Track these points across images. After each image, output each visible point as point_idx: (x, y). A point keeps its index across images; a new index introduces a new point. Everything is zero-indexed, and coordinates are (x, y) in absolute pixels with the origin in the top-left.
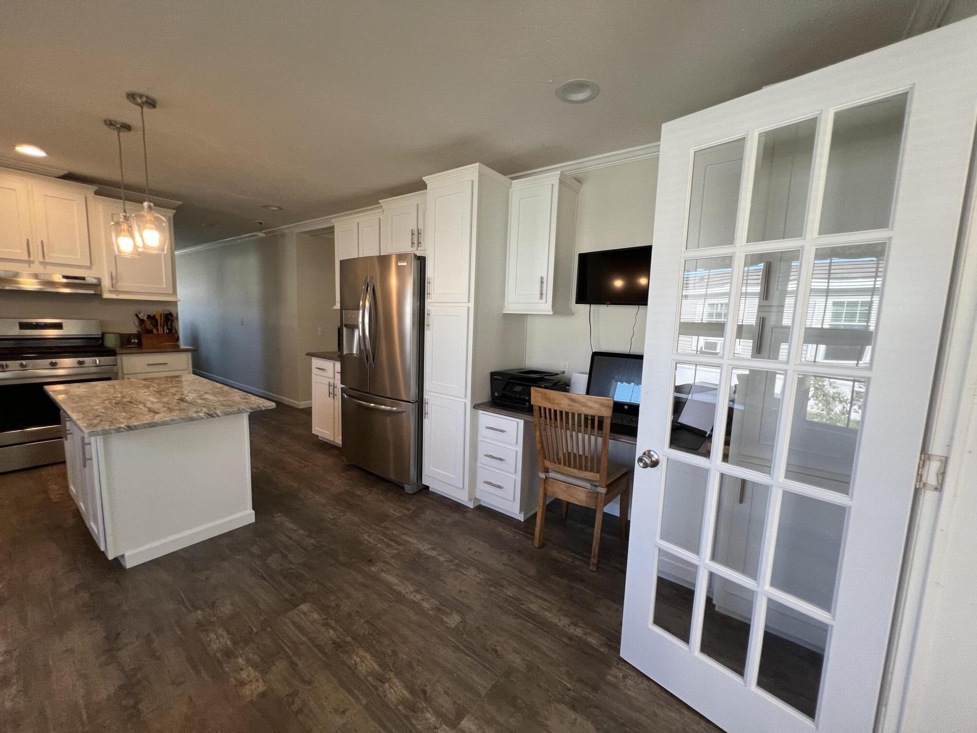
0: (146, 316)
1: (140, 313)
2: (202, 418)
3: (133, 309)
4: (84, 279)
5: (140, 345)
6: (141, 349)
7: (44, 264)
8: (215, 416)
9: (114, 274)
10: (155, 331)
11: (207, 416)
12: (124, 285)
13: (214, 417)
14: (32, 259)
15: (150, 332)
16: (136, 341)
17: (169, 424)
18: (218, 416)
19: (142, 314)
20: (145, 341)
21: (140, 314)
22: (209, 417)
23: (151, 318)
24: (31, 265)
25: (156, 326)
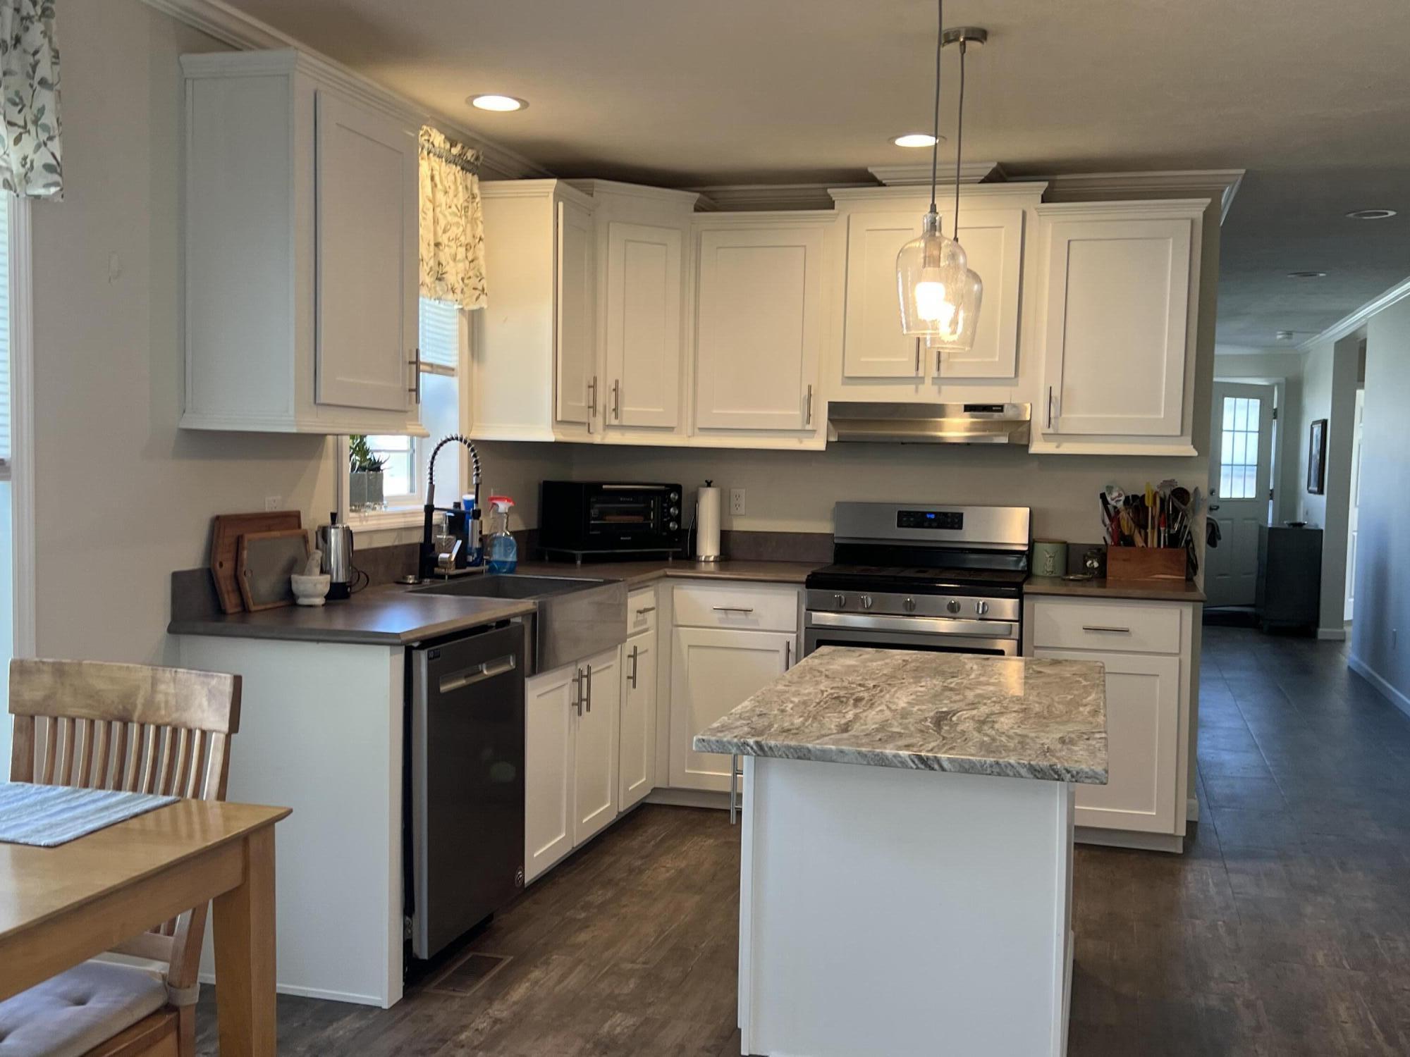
0: (1123, 498)
1: (1110, 489)
2: (903, 764)
3: (1099, 480)
4: (1000, 408)
5: (1101, 576)
6: (1104, 587)
7: (938, 381)
8: (936, 766)
9: (1056, 393)
10: (1139, 541)
11: (916, 761)
12: (1074, 420)
13: (933, 769)
14: (921, 374)
15: (1128, 541)
16: (1096, 564)
17: (832, 761)
18: (943, 769)
19: (1115, 494)
20: (1112, 567)
21: (1110, 493)
22: (920, 766)
23: (1136, 503)
24: (921, 387)
25: (1142, 526)
